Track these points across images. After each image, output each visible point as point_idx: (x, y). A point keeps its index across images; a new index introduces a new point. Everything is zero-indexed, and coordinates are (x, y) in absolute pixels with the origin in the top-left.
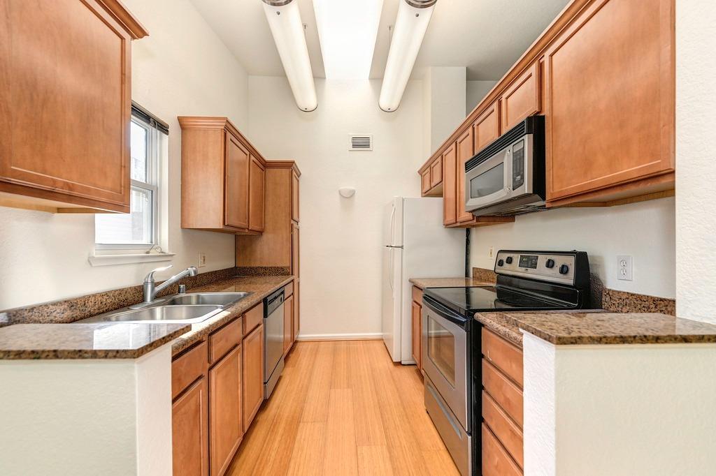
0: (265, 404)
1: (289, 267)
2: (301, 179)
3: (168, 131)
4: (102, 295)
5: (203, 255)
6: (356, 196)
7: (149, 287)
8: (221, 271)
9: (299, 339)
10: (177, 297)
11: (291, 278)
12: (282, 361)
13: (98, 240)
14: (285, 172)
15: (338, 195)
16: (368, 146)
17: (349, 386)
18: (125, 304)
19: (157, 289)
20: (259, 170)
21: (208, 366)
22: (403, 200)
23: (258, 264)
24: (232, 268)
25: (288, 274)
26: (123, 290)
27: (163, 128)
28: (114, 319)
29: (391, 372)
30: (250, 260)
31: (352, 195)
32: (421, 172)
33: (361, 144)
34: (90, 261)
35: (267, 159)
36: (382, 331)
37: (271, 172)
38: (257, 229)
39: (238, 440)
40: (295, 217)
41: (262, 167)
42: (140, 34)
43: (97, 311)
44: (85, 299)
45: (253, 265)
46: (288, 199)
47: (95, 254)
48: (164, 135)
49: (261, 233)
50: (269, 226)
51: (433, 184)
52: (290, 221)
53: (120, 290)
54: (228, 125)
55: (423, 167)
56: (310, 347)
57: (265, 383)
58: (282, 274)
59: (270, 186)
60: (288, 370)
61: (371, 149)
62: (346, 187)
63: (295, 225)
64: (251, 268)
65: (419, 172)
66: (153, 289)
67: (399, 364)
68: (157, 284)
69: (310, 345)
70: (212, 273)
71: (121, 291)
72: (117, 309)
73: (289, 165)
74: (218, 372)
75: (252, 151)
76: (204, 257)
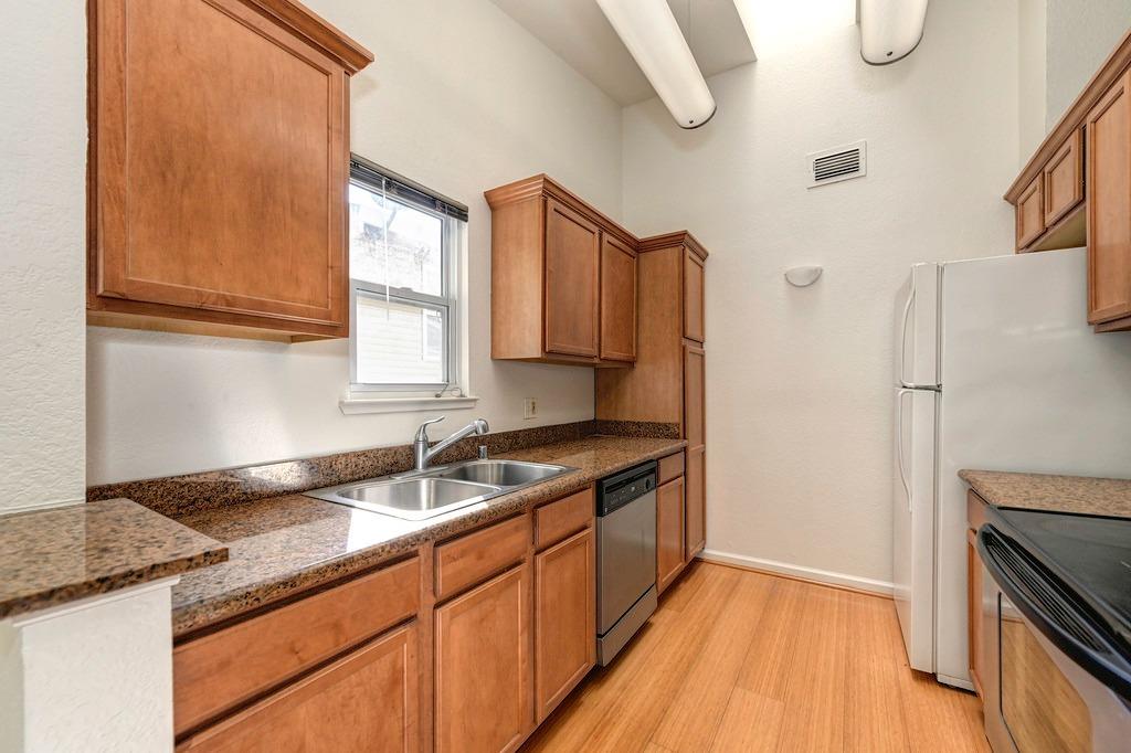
0: (598, 674)
1: (677, 425)
2: (708, 264)
3: (466, 216)
4: (357, 455)
5: (531, 401)
6: (825, 279)
7: (421, 446)
8: (563, 426)
9: (706, 557)
10: (470, 464)
11: (679, 444)
12: (653, 596)
13: (361, 379)
14: (671, 254)
15: (782, 281)
16: (855, 169)
17: (778, 695)
18: (395, 468)
19: (431, 452)
20: (624, 257)
21: (433, 601)
22: (940, 270)
23: (627, 417)
24: (588, 422)
25: (676, 437)
26: (390, 449)
27: (460, 213)
28: (355, 493)
29: (900, 695)
30: (616, 409)
31: (815, 277)
32: (1014, 197)
33: (837, 167)
34: (342, 405)
35: (640, 236)
36: (892, 580)
37: (647, 259)
38: (622, 358)
39: (515, 739)
40: (692, 331)
41: (629, 250)
42: (360, 61)
43: (349, 477)
44: (332, 460)
45: (620, 418)
46: (675, 302)
47: (349, 397)
48: (463, 223)
49: (631, 363)
50: (645, 352)
51: (1050, 218)
52: (680, 342)
53: (385, 449)
54: (550, 187)
55: (1017, 184)
56: (723, 575)
57: (599, 636)
58: (667, 437)
59: (646, 281)
60: (667, 614)
61: (861, 172)
62: (802, 264)
63: (691, 347)
64: (618, 423)
65: (1006, 199)
66: (425, 451)
67: (929, 678)
68: (431, 445)
69: (725, 574)
70: (547, 428)
71: (387, 451)
72: (380, 475)
73: (679, 240)
74: (454, 614)
75: (605, 226)
76: (533, 403)
